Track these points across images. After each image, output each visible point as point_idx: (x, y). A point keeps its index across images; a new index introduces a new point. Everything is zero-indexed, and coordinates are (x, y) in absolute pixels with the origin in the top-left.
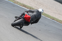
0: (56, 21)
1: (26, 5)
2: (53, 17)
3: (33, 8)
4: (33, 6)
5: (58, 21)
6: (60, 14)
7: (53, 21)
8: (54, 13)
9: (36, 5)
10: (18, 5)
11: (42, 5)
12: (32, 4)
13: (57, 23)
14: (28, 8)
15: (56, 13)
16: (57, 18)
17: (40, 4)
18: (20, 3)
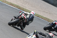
0: (41, 19)
1: (14, 3)
2: (38, 15)
3: (20, 6)
4: (20, 5)
5: (42, 18)
6: (44, 12)
7: (38, 19)
8: (39, 11)
9: (22, 4)
10: (6, 4)
11: (28, 4)
12: (18, 2)
13: (42, 20)
14: (15, 7)
15: (41, 11)
16: (42, 15)
17: (26, 3)
18: (8, 2)
